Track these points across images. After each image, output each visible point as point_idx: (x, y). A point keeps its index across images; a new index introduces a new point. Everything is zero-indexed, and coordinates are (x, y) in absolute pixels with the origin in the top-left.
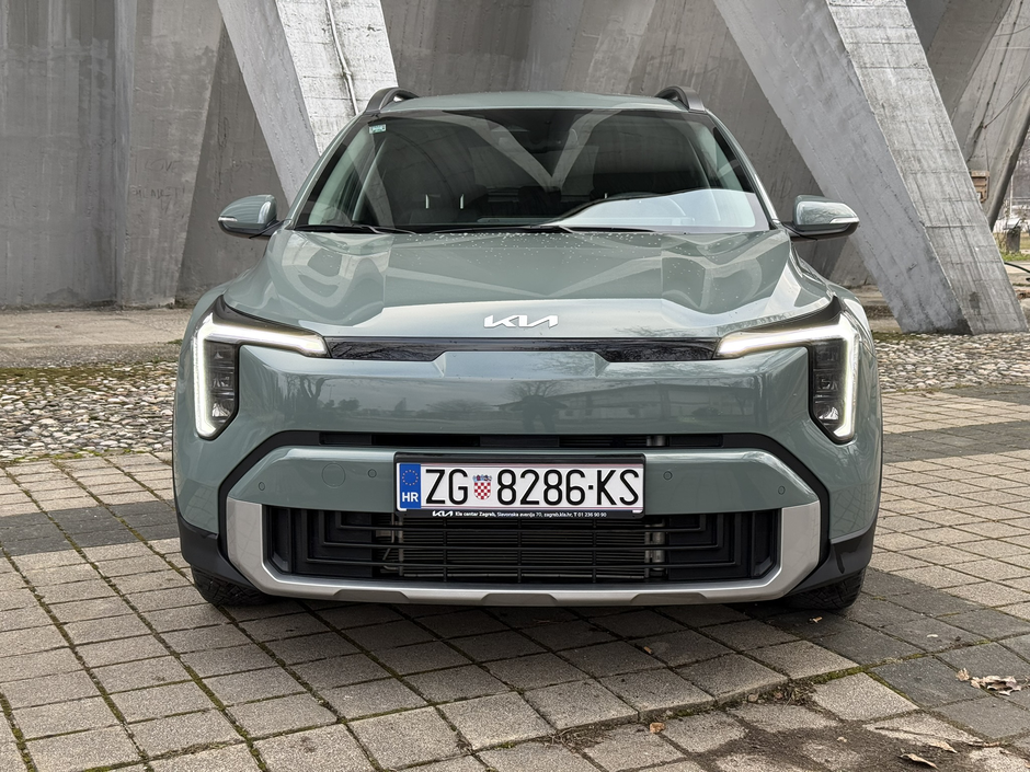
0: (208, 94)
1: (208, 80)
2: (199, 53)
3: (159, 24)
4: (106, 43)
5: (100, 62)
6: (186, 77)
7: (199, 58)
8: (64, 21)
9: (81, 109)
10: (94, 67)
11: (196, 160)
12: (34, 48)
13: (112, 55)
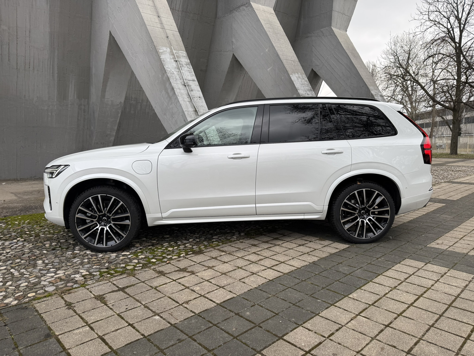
0: (120, 115)
1: (120, 111)
2: (118, 103)
3: (107, 95)
4: (86, 100)
5: (84, 106)
6: (113, 110)
7: (118, 105)
8: (74, 93)
9: (78, 119)
10: (83, 107)
11: (114, 134)
12: (65, 101)
13: (88, 104)
